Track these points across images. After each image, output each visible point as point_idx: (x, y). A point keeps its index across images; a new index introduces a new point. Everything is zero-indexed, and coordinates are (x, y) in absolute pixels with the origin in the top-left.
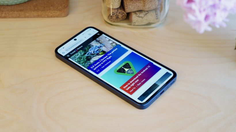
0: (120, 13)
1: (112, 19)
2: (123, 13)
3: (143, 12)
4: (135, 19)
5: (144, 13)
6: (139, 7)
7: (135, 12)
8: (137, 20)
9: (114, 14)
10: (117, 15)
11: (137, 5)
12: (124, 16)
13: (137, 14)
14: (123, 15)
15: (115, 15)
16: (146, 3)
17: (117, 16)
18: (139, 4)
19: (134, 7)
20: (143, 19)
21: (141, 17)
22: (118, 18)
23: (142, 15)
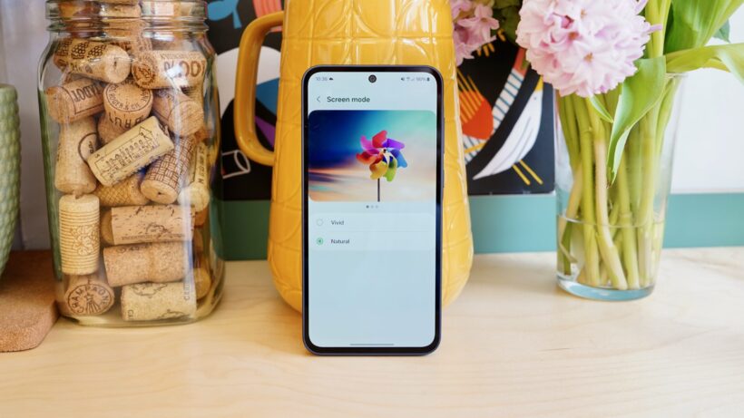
0: (95, 289)
1: (78, 308)
2: (105, 290)
3: (154, 285)
4: (131, 299)
5: (155, 287)
6: (138, 267)
7: (133, 285)
8: (136, 304)
9: (82, 291)
10: (88, 295)
11: (133, 262)
12: (109, 298)
13: (137, 289)
14: (105, 295)
15: (85, 294)
16: (156, 258)
17: (89, 297)
18: (140, 260)
19: (127, 269)
20: (152, 299)
21: (147, 295)
22: (94, 303)
23: (150, 290)
